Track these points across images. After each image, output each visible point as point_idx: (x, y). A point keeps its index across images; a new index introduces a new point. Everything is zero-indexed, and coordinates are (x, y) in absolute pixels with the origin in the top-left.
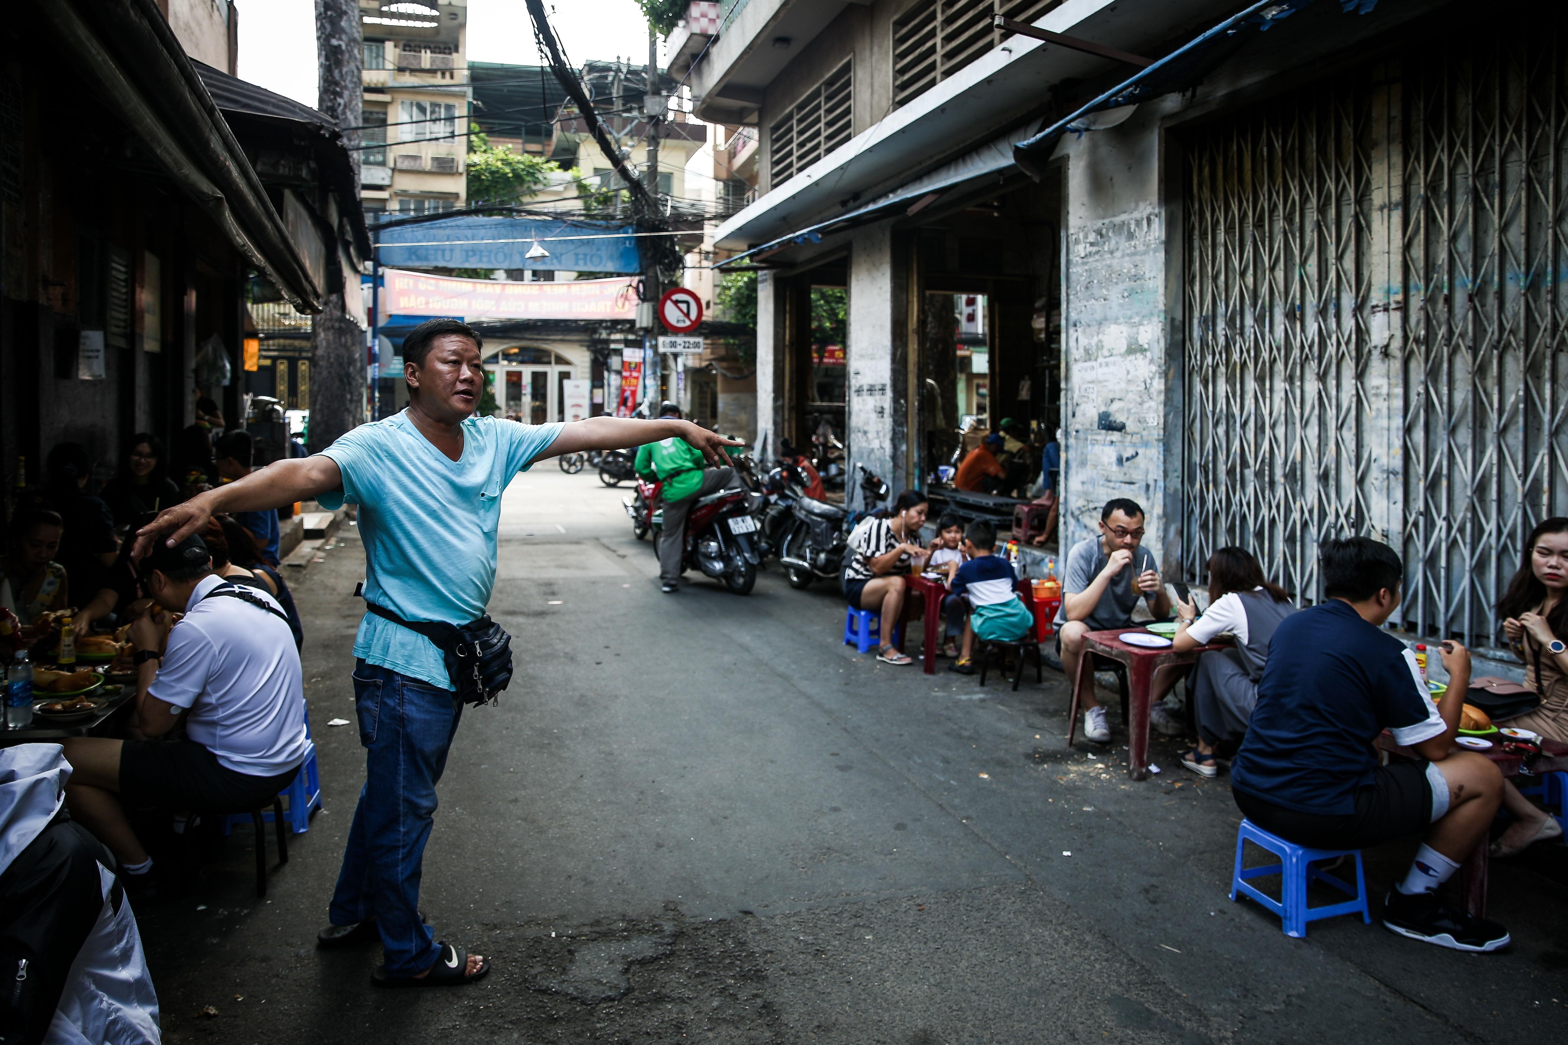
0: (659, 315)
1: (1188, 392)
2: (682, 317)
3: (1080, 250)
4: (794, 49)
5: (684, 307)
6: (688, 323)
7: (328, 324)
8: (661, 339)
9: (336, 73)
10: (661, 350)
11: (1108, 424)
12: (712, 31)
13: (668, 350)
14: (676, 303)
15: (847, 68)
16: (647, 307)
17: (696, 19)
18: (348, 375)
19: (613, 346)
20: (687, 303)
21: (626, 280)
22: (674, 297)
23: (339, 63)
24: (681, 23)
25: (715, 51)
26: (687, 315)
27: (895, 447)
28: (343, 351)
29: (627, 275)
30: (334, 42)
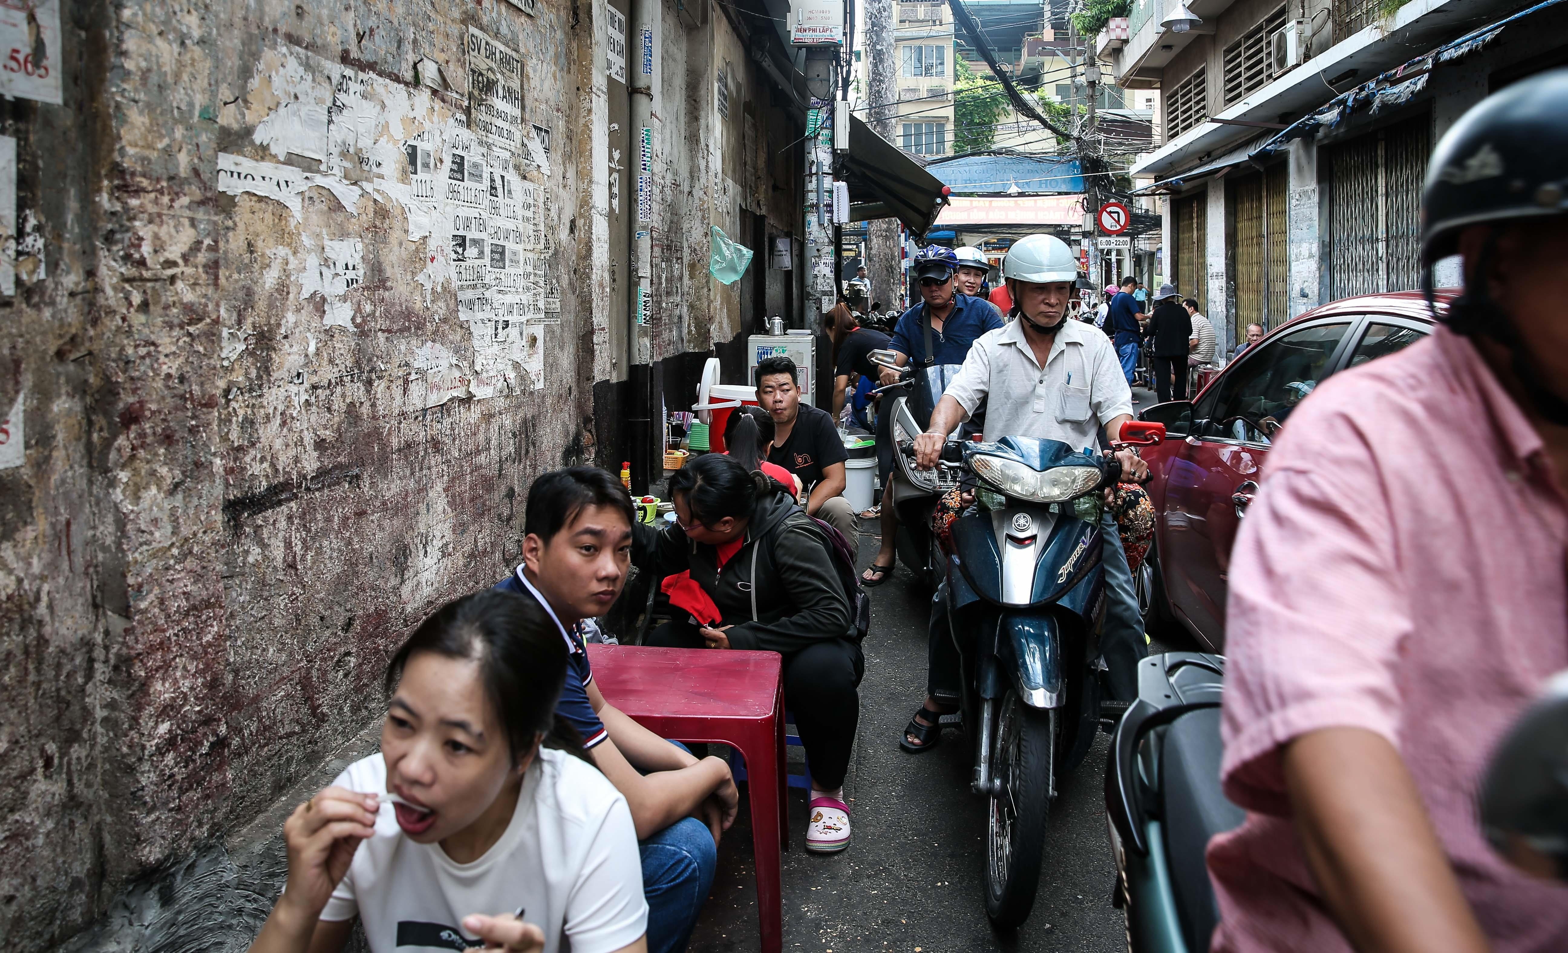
0: (1098, 222)
1: (1332, 278)
2: (1114, 223)
3: (1294, 202)
4: (1172, 54)
5: (1115, 216)
6: (1119, 227)
7: (879, 233)
8: (1100, 239)
9: (880, 67)
10: (1100, 247)
11: (1304, 295)
12: (1124, 37)
13: (1106, 247)
14: (1110, 213)
15: (1202, 72)
16: (1090, 217)
17: (1113, 30)
18: (891, 266)
19: (1072, 238)
20: (1118, 213)
21: (1075, 198)
22: (1108, 210)
23: (881, 61)
24: (1104, 30)
25: (1126, 49)
26: (1118, 222)
27: (1227, 310)
28: (888, 251)
29: (1075, 193)
30: (879, 47)
